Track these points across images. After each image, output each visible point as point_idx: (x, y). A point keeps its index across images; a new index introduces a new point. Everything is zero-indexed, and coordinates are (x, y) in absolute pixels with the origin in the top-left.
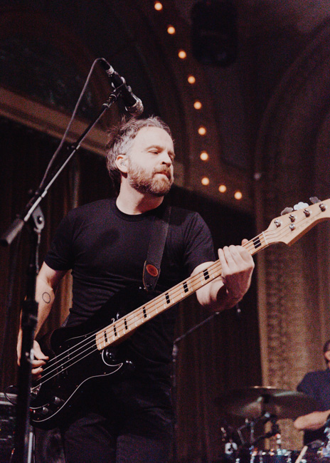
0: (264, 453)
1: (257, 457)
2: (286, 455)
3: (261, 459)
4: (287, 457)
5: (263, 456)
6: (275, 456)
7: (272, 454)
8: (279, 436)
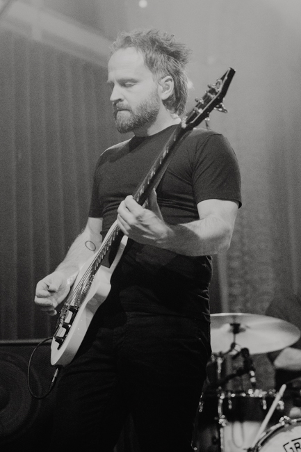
0: (233, 395)
1: (225, 400)
2: (261, 396)
3: (230, 402)
4: (261, 398)
5: (232, 398)
6: (248, 397)
7: (244, 395)
8: (252, 373)
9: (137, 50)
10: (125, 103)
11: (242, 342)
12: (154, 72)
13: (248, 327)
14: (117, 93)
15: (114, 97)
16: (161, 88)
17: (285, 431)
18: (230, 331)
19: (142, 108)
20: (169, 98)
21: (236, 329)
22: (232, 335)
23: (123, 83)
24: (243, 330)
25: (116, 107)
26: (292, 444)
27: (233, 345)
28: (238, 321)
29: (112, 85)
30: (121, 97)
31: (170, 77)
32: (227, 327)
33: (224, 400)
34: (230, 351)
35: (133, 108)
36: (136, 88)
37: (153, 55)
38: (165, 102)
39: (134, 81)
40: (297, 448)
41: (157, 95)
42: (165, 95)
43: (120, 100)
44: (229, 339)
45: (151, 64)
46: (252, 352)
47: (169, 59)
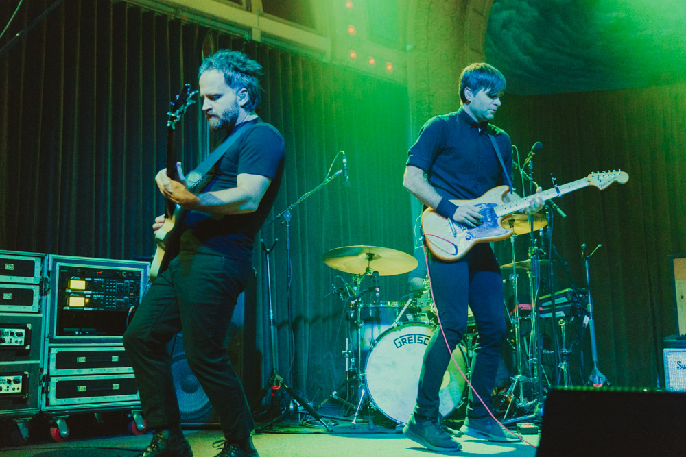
8: (378, 290)
9: (219, 71)
10: (214, 112)
11: (375, 266)
12: (233, 88)
13: (379, 257)
14: (207, 104)
15: (205, 107)
16: (238, 98)
17: (395, 331)
18: (366, 258)
19: (225, 114)
20: (246, 104)
21: (371, 257)
22: (368, 261)
23: (212, 97)
24: (376, 258)
25: (208, 114)
26: (400, 340)
27: (367, 269)
28: (372, 252)
29: (203, 99)
30: (210, 107)
31: (244, 89)
32: (364, 256)
33: (362, 308)
34: (366, 273)
35: (220, 114)
36: (220, 100)
37: (230, 73)
38: (243, 107)
39: (219, 96)
40: (403, 342)
41: (236, 104)
42: (243, 102)
43: (210, 109)
44: (366, 265)
45: (229, 81)
46: (380, 275)
47: (242, 76)
